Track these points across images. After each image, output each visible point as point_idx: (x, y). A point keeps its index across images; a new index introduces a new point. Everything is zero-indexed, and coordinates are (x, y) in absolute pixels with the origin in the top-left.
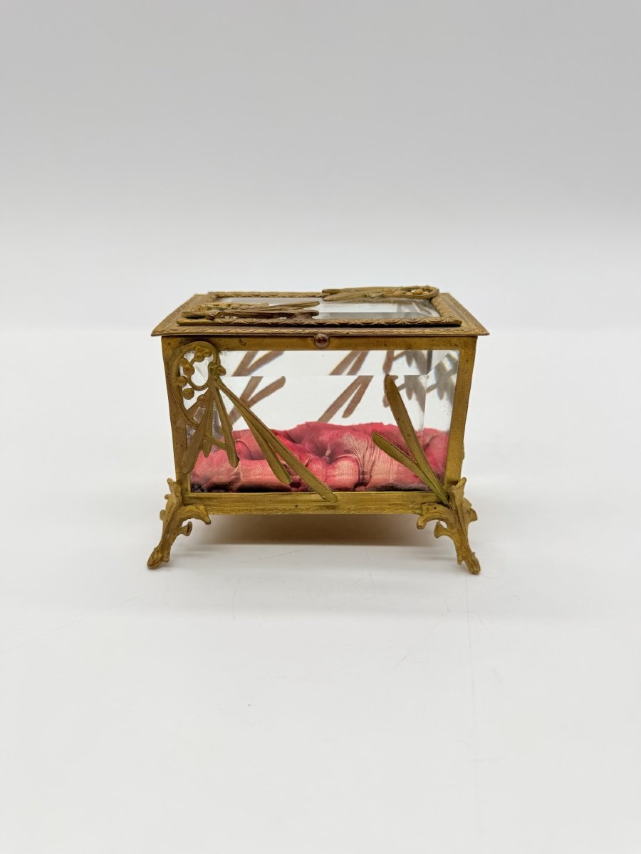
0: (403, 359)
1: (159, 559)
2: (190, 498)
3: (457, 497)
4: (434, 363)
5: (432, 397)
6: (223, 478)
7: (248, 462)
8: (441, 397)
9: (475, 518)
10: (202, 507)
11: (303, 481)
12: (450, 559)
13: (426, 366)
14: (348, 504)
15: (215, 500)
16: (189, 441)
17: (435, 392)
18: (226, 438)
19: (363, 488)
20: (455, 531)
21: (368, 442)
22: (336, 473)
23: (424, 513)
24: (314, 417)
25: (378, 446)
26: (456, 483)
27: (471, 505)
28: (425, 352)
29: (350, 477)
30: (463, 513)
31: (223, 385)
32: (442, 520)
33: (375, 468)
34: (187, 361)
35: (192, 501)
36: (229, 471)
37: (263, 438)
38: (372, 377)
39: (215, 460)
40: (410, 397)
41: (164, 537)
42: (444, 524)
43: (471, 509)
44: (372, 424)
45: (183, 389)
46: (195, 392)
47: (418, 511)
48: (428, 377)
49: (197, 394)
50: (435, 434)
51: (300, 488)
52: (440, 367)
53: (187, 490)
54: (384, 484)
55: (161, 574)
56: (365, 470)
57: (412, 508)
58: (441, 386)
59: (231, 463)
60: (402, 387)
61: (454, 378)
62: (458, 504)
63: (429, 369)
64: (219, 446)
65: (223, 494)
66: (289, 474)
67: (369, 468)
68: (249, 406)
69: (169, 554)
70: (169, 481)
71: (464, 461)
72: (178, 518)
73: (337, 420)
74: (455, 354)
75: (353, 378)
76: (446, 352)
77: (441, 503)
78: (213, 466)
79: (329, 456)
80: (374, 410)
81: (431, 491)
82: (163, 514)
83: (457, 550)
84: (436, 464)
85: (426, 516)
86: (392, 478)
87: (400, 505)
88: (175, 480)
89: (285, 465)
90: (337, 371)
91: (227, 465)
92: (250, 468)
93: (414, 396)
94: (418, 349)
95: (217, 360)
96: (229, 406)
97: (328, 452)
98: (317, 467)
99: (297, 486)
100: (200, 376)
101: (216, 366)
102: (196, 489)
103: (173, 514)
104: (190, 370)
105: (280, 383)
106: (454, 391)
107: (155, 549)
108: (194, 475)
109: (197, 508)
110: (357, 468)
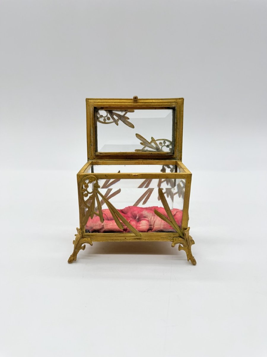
0: (165, 183)
1: (72, 259)
2: (85, 235)
3: (187, 234)
4: (177, 183)
5: (176, 197)
6: (98, 227)
7: (107, 221)
8: (180, 197)
9: (194, 243)
10: (89, 239)
11: (128, 228)
12: (185, 260)
13: (174, 185)
14: (145, 238)
15: (94, 236)
16: (85, 213)
17: (177, 195)
18: (99, 212)
19: (151, 231)
20: (186, 248)
21: (153, 213)
22: (141, 225)
23: (174, 241)
24: (132, 204)
25: (156, 214)
26: (186, 229)
27: (192, 238)
28: (173, 180)
29: (146, 227)
30: (189, 241)
31: (99, 192)
32: (181, 243)
33: (155, 223)
34: (86, 183)
35: (86, 236)
36: (100, 225)
37: (113, 211)
38: (154, 189)
39: (95, 220)
40: (168, 197)
41: (74, 251)
42: (182, 245)
43: (192, 240)
44: (154, 207)
45: (84, 193)
46: (89, 194)
47: (172, 240)
48: (174, 189)
49: (89, 195)
50: (178, 211)
51: (127, 231)
52: (179, 185)
53: (84, 232)
54: (159, 229)
55: (73, 265)
56: (152, 224)
57: (170, 239)
58: (179, 193)
59: (101, 221)
60: (165, 193)
61: (184, 189)
62: (187, 237)
64: (97, 215)
65: (97, 234)
66: (123, 226)
67: (153, 223)
68: (108, 199)
69: (76, 257)
70: (77, 229)
71: (189, 221)
72: (80, 243)
73: (140, 205)
74: (184, 180)
75: (147, 189)
76: (180, 180)
77: (181, 237)
78: (94, 223)
79: (138, 219)
80: (154, 201)
81: (177, 232)
82: (74, 242)
83: (187, 256)
84: (178, 222)
85: (175, 242)
86: (162, 227)
87: (165, 238)
88: (79, 228)
89: (121, 222)
90: (141, 187)
91: (100, 222)
92: (108, 223)
93: (169, 196)
94: (170, 178)
95: (97, 183)
96: (100, 198)
97: (137, 218)
98: (133, 223)
99: (125, 230)
100: (90, 189)
101: (96, 185)
102: (87, 232)
103: (78, 242)
104: (87, 186)
105: (119, 191)
106: (184, 194)
107: (71, 256)
108: (87, 226)
109: (88, 239)
110: (148, 223)
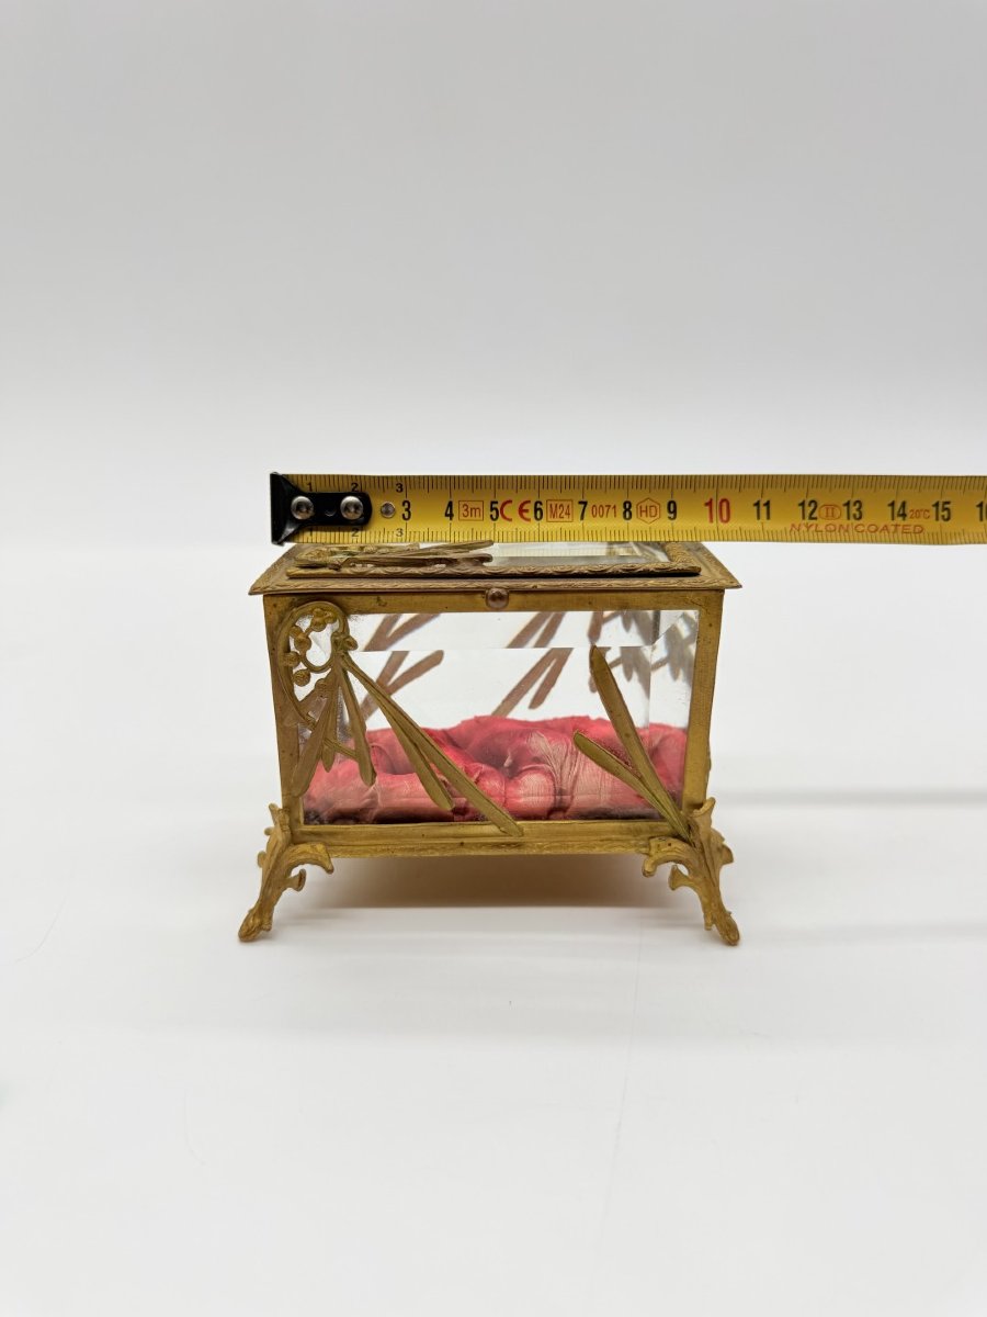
0: (618, 621)
1: (256, 927)
2: (304, 833)
3: (702, 827)
4: (664, 627)
5: (661, 677)
6: (350, 803)
7: (388, 778)
8: (675, 676)
9: (730, 860)
10: (320, 847)
11: (471, 806)
12: (695, 926)
13: (651, 634)
14: (541, 839)
15: (340, 837)
16: (301, 747)
17: (666, 669)
18: (357, 743)
19: (561, 815)
20: (699, 879)
21: (568, 745)
22: (521, 792)
23: (653, 852)
24: (486, 709)
25: (583, 752)
26: (699, 806)
27: (723, 839)
28: (650, 613)
29: (541, 799)
30: (710, 853)
31: (353, 664)
32: (680, 862)
33: (579, 784)
34: (301, 630)
35: (307, 838)
36: (362, 791)
37: (411, 741)
38: (571, 649)
39: (340, 773)
40: (629, 677)
41: (263, 892)
42: (683, 869)
43: (724, 847)
44: (573, 718)
45: (294, 671)
46: (313, 675)
47: (644, 850)
48: (654, 648)
49: (315, 678)
50: (667, 733)
51: (467, 816)
52: (673, 634)
53: (298, 821)
54: (593, 807)
55: (258, 951)
56: (564, 788)
57: (635, 846)
58: (675, 660)
59: (363, 776)
60: (616, 663)
61: (693, 648)
62: (703, 838)
63: (656, 636)
64: (348, 754)
65: (352, 828)
66: (450, 796)
67: (570, 784)
68: (391, 694)
69: (270, 918)
70: (272, 808)
71: (711, 773)
72: (285, 864)
73: (522, 712)
74: (692, 613)
75: (542, 652)
76: (681, 612)
77: (677, 836)
78: (339, 784)
79: (510, 767)
80: (574, 697)
81: (662, 818)
82: (261, 857)
83: (704, 909)
84: (668, 778)
85: (656, 857)
86: (603, 801)
87: (618, 840)
88: (280, 806)
89: (444, 782)
90: (519, 642)
91: (359, 782)
92: (391, 786)
93: (635, 676)
94: (637, 608)
95: (345, 627)
96: (361, 692)
97: (508, 762)
98: (493, 784)
99: (462, 814)
100: (319, 652)
101: (342, 637)
102: (313, 820)
103: (278, 857)
104: (305, 643)
105: (435, 659)
106: (692, 669)
107: (251, 911)
108: (310, 798)
109: (312, 847)
110: (552, 784)
